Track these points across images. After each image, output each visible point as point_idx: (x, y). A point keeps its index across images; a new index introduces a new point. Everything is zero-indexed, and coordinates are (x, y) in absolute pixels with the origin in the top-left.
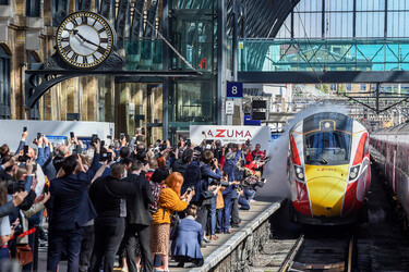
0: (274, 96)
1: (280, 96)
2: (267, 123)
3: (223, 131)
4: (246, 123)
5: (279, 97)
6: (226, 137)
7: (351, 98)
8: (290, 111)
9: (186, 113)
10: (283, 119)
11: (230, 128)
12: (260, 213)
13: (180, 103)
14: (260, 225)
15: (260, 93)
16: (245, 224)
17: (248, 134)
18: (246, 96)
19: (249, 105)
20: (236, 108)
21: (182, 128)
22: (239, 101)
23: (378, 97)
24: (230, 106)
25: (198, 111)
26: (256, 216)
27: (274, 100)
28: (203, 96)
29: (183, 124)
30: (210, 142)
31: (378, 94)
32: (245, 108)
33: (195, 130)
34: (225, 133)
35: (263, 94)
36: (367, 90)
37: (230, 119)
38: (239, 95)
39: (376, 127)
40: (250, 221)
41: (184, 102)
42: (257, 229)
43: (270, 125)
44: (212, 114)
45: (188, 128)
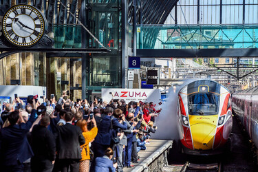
0: (163, 67)
1: (168, 67)
2: (158, 86)
3: (126, 93)
4: (143, 87)
5: (166, 67)
6: (128, 97)
7: (218, 68)
8: (174, 78)
9: (99, 80)
10: (169, 83)
11: (131, 90)
12: (153, 152)
13: (95, 72)
14: (153, 161)
15: (152, 64)
16: (142, 161)
17: (144, 94)
18: (142, 67)
19: (145, 74)
20: (136, 76)
21: (96, 91)
22: (137, 71)
23: (238, 68)
24: (131, 74)
25: (107, 78)
26: (150, 155)
27: (163, 70)
28: (111, 67)
29: (96, 87)
30: (116, 101)
31: (238, 65)
32: (142, 76)
33: (105, 92)
34: (127, 94)
35: (155, 66)
36: (230, 62)
37: (131, 84)
38: (138, 66)
39: (236, 89)
40: (145, 158)
41: (97, 72)
42: (151, 164)
43: (160, 88)
44: (117, 80)
45: (101, 91)
